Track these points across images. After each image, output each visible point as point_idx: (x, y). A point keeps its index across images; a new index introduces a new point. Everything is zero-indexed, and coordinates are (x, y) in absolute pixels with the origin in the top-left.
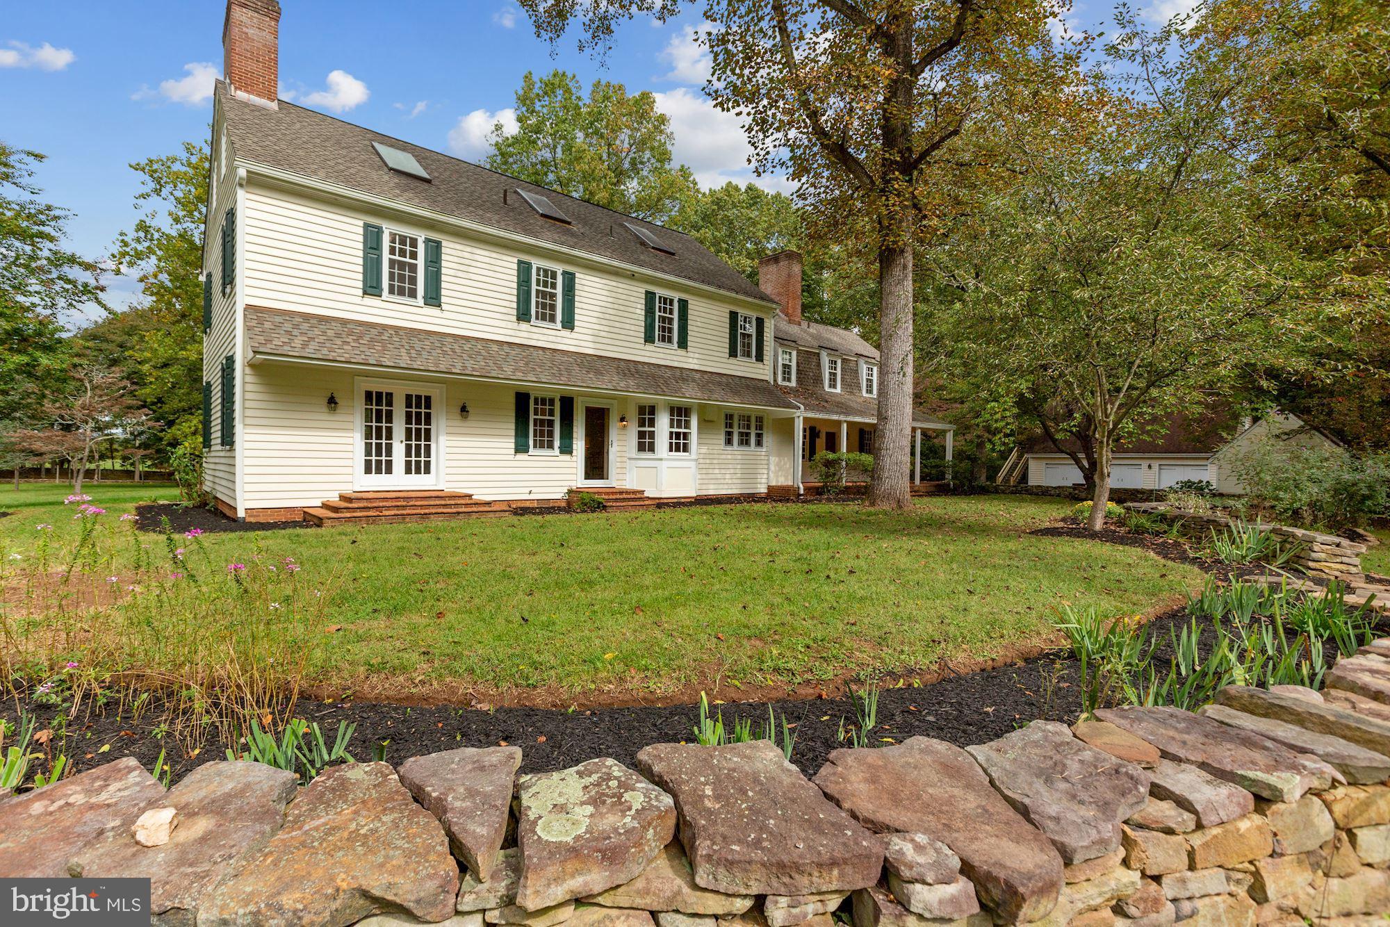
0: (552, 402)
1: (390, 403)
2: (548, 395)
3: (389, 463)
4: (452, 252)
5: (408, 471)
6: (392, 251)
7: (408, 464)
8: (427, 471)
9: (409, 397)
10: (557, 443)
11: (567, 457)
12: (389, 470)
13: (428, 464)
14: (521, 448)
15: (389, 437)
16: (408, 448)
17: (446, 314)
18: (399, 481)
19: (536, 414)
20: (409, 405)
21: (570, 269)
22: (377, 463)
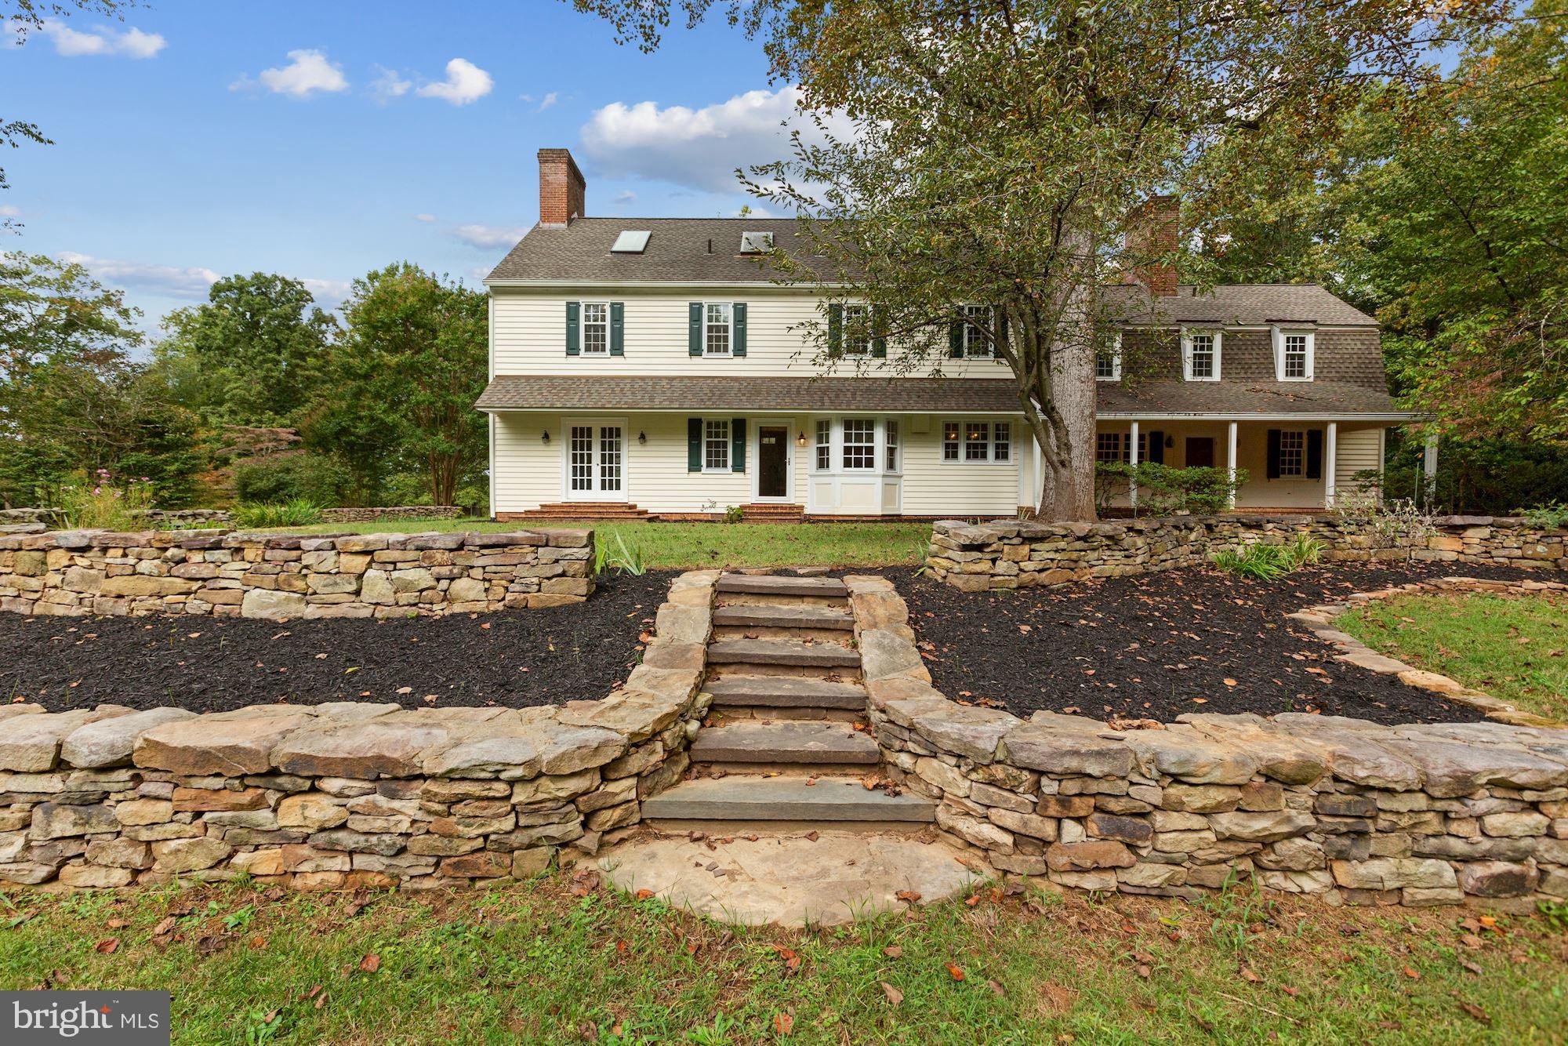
0: (725, 425)
1: (590, 436)
2: (721, 419)
3: (589, 481)
4: (634, 309)
5: (603, 488)
6: (587, 318)
7: (603, 481)
8: (618, 488)
9: (603, 430)
10: (730, 462)
11: (740, 475)
12: (589, 487)
13: (618, 481)
14: (694, 466)
15: (589, 461)
16: (603, 469)
17: (628, 361)
18: (596, 495)
19: (709, 435)
20: (603, 436)
21: (740, 300)
22: (581, 482)
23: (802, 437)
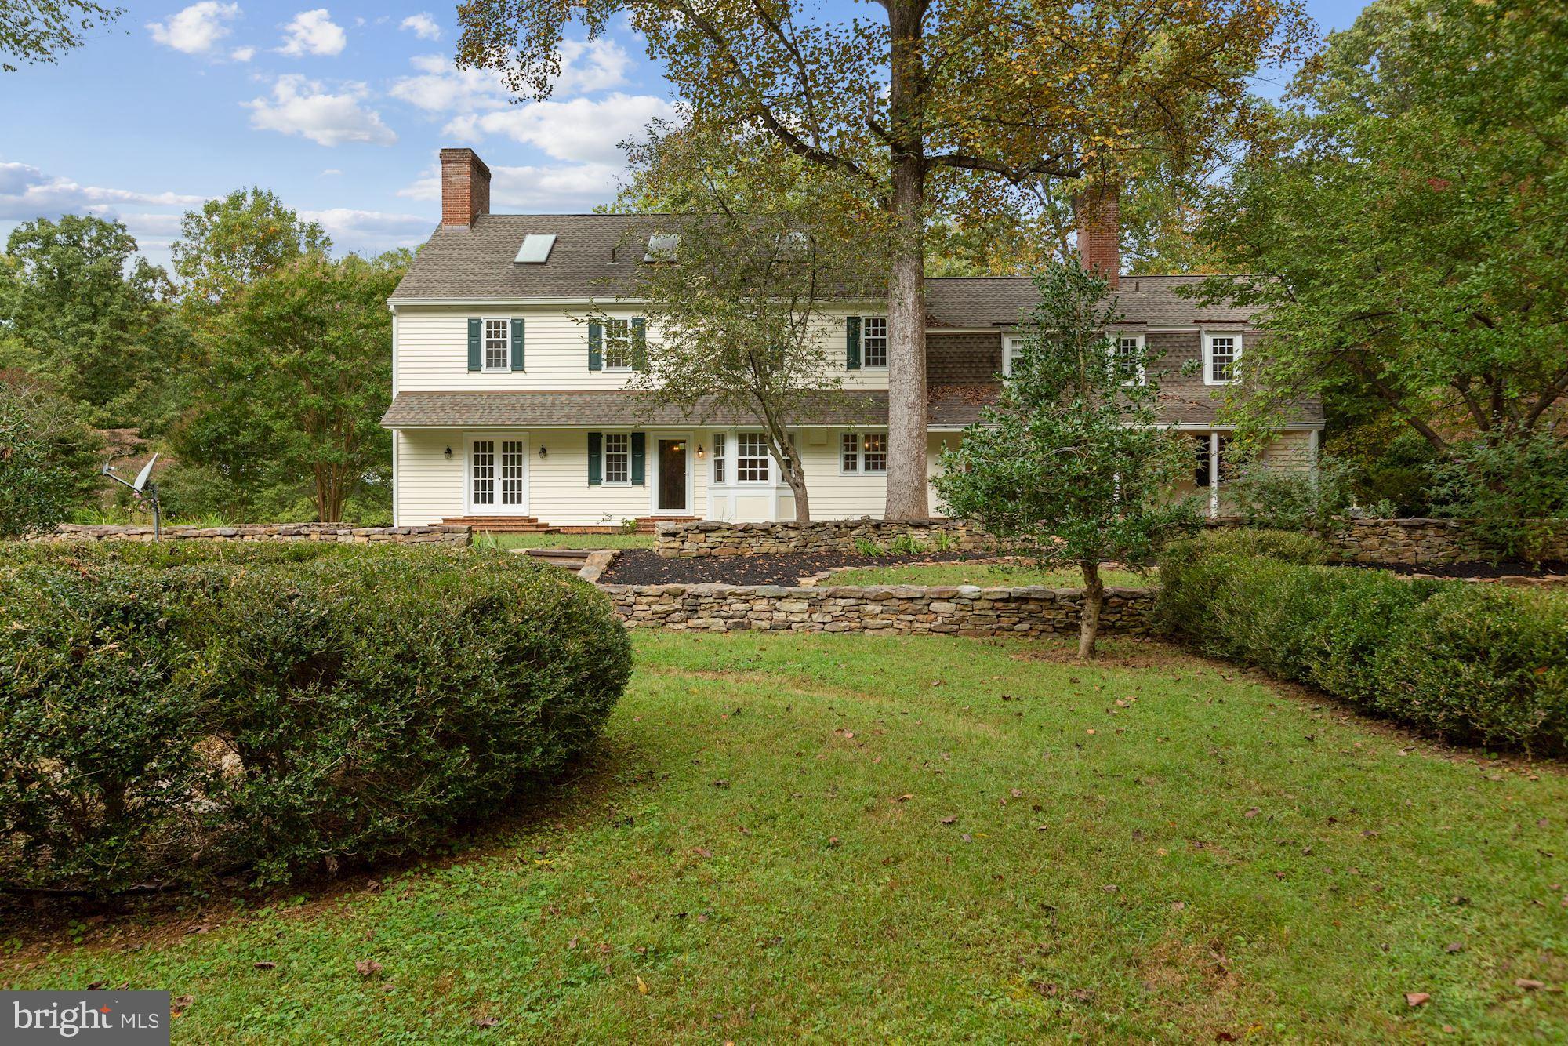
0: (625, 437)
1: (491, 450)
2: (621, 433)
3: (491, 495)
4: (534, 324)
5: (505, 502)
6: (489, 335)
7: (505, 495)
8: (520, 502)
9: (505, 444)
10: (630, 475)
11: (639, 488)
12: (491, 502)
13: (520, 496)
14: (594, 479)
15: (491, 475)
16: (505, 483)
17: (529, 376)
18: (498, 509)
19: (609, 449)
20: (505, 450)
21: (639, 315)
22: (483, 495)
23: (701, 449)
